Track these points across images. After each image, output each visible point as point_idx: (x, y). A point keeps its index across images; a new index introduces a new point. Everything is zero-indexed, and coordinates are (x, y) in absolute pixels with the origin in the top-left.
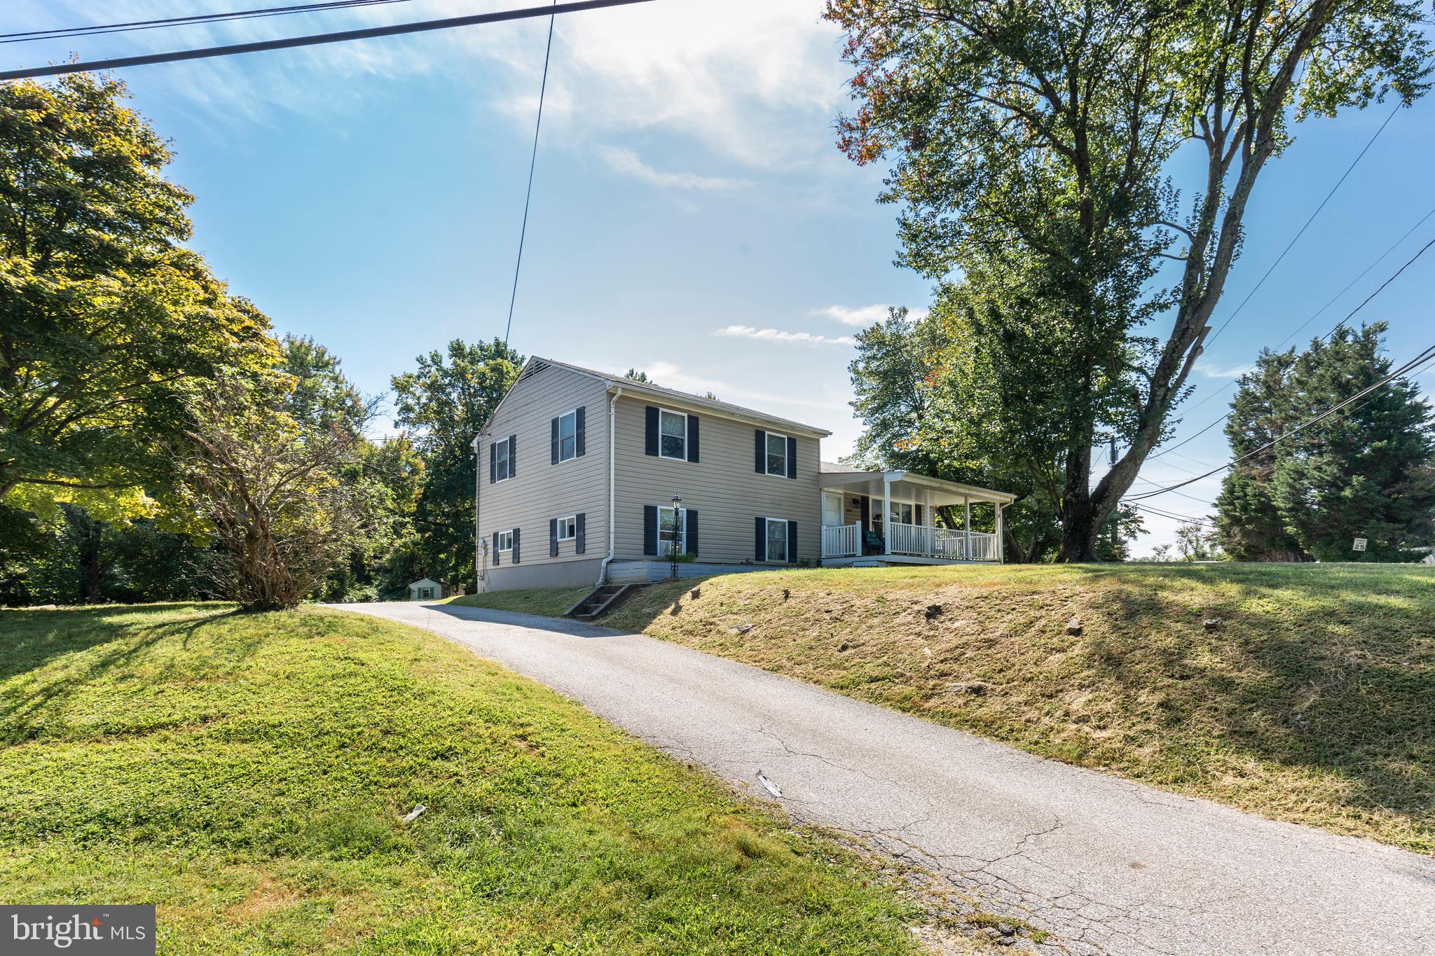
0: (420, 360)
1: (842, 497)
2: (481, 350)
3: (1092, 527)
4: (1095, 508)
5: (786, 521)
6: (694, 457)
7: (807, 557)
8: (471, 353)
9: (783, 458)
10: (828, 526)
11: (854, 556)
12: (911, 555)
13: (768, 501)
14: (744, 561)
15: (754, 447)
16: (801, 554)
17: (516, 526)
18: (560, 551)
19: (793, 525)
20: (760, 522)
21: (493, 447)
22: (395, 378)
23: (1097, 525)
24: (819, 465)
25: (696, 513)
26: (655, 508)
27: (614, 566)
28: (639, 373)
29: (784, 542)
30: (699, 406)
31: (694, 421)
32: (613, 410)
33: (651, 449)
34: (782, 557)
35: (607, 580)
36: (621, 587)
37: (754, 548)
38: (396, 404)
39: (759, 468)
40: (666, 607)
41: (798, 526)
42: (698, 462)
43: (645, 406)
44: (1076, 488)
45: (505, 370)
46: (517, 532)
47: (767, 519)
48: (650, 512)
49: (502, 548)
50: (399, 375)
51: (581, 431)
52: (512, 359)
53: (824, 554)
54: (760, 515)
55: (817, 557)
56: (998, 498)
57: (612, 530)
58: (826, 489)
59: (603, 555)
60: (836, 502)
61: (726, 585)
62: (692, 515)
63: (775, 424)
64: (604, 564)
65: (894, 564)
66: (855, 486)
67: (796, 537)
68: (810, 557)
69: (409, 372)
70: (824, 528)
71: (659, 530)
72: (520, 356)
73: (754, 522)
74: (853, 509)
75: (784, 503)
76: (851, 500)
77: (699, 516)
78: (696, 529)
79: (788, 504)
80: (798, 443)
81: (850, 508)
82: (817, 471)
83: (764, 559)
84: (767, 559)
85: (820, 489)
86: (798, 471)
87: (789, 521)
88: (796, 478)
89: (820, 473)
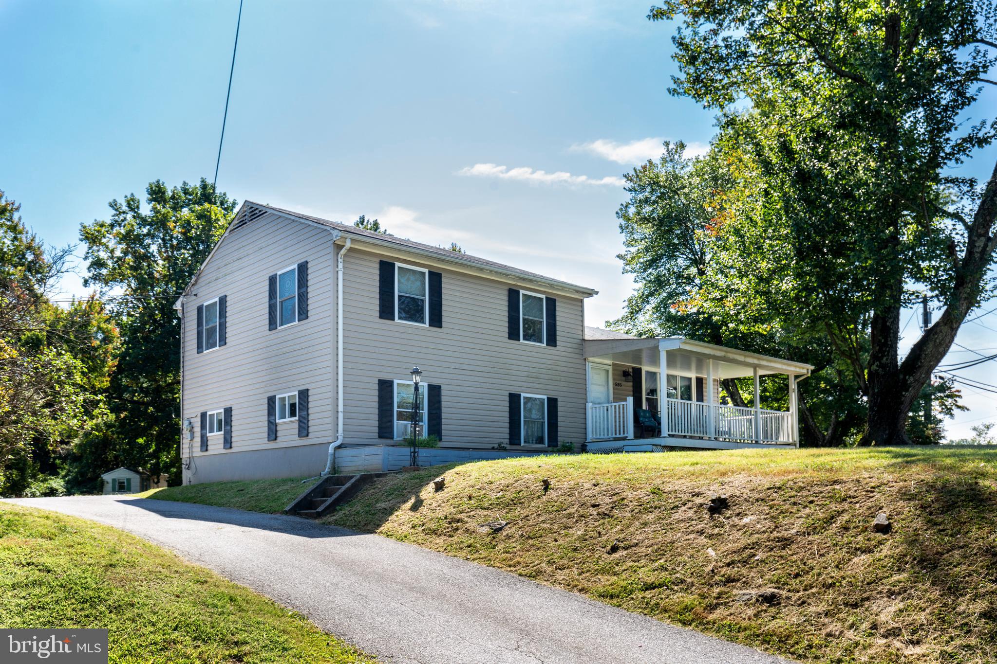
0: (114, 205)
1: (610, 369)
2: (186, 193)
3: (902, 403)
4: (905, 380)
5: (545, 397)
6: (436, 321)
7: (569, 440)
8: (173, 197)
9: (541, 322)
10: (594, 403)
11: (625, 439)
12: (691, 437)
13: (525, 374)
14: (496, 446)
15: (506, 309)
16: (563, 435)
17: (227, 405)
18: (279, 434)
19: (553, 404)
20: (514, 399)
21: (200, 309)
22: (84, 227)
23: (908, 401)
24: (583, 331)
26: (392, 382)
27: (344, 452)
28: (371, 221)
29: (543, 423)
30: (442, 261)
31: (436, 278)
32: (341, 265)
33: (386, 312)
34: (540, 440)
35: (335, 469)
36: (352, 477)
37: (507, 431)
38: (86, 258)
39: (513, 334)
40: (405, 502)
41: (559, 404)
42: (440, 326)
43: (378, 260)
44: (883, 356)
45: (213, 217)
46: (228, 411)
47: (523, 395)
48: (385, 388)
49: (211, 431)
50: (89, 222)
51: (303, 290)
52: (222, 203)
53: (590, 437)
54: (515, 390)
55: (582, 441)
56: (792, 369)
57: (341, 408)
58: (591, 359)
59: (330, 439)
60: (603, 374)
61: (475, 475)
62: (435, 391)
63: (531, 281)
64: (331, 450)
65: (672, 449)
66: (625, 355)
67: (556, 416)
68: (573, 440)
69: (100, 219)
70: (589, 405)
71: (396, 409)
72: (231, 200)
73: (507, 399)
74: (624, 383)
75: (542, 376)
76: (622, 373)
77: (443, 393)
78: (439, 407)
79: (546, 377)
80: (557, 304)
81: (620, 382)
82: (581, 337)
83: (519, 444)
84: (522, 444)
85: (585, 359)
86: (558, 338)
87: (548, 398)
88: (555, 346)
89: (584, 340)
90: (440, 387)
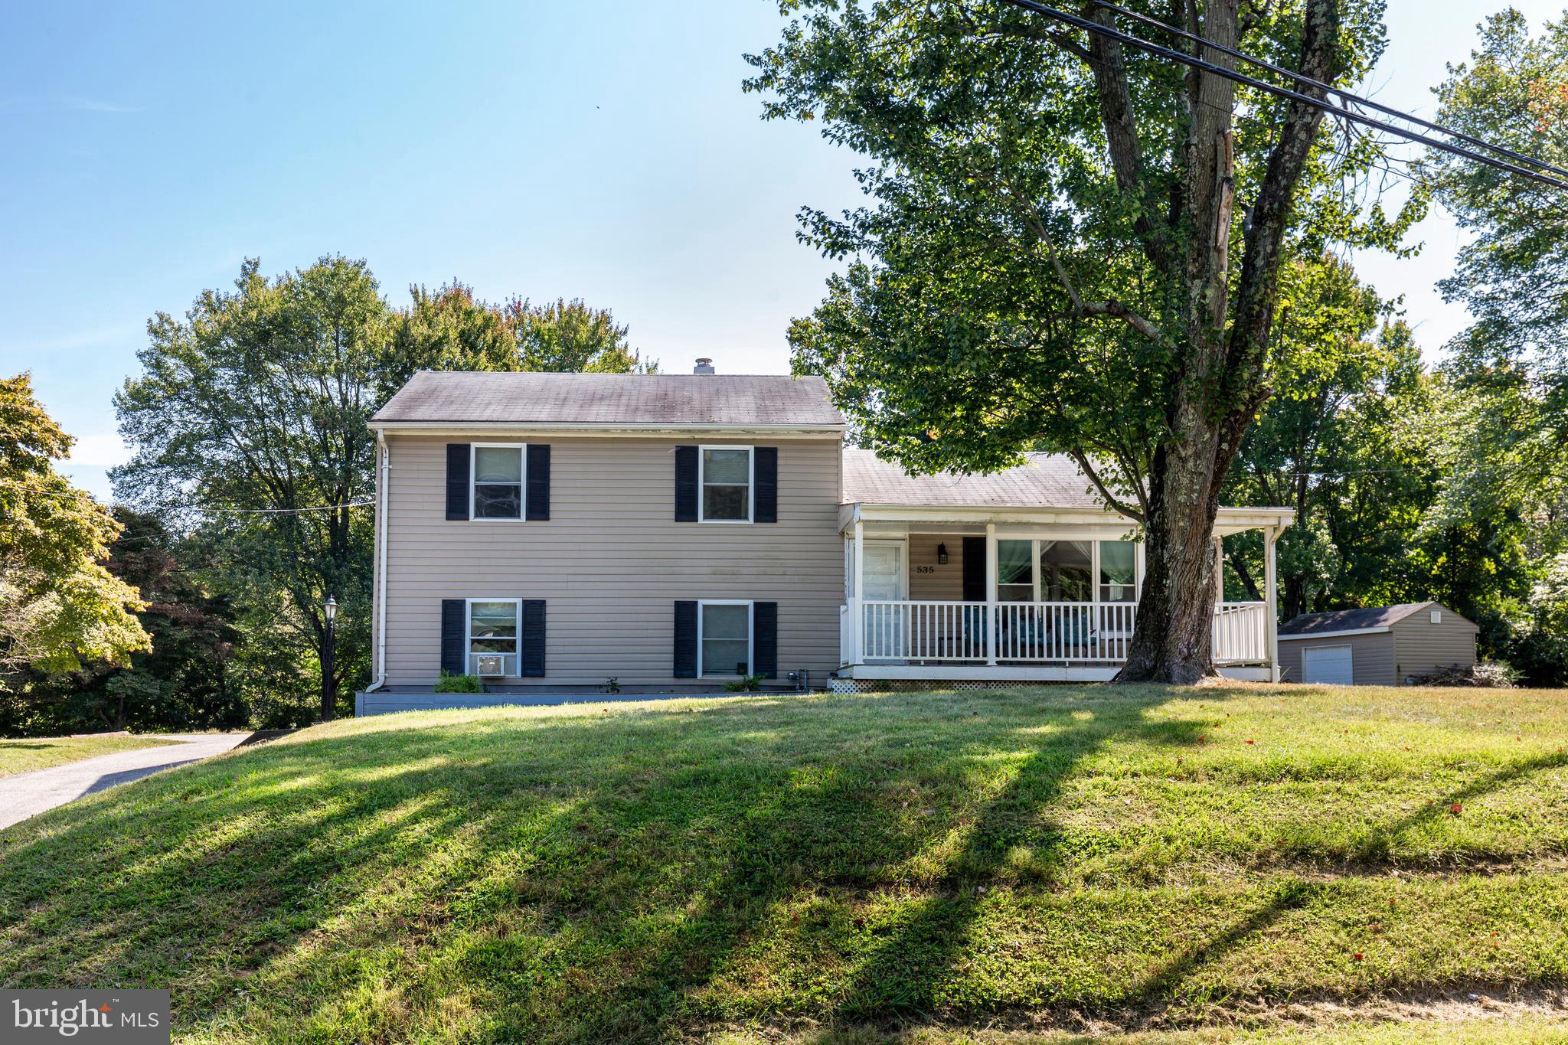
1: (904, 547)
5: (750, 603)
6: (539, 509)
7: (800, 667)
9: (744, 488)
15: (672, 477)
16: (787, 662)
19: (766, 613)
24: (839, 490)
25: (542, 604)
26: (463, 601)
29: (745, 642)
30: (548, 430)
31: (539, 453)
32: (385, 462)
33: (456, 509)
34: (742, 668)
37: (671, 657)
39: (684, 513)
41: (780, 610)
42: (546, 518)
43: (444, 445)
47: (701, 603)
48: (453, 611)
54: (685, 596)
55: (831, 667)
60: (891, 556)
62: (535, 611)
67: (774, 631)
68: (812, 667)
71: (468, 636)
73: (671, 609)
74: (936, 566)
75: (744, 570)
76: (936, 549)
77: (548, 610)
78: (542, 630)
79: (754, 570)
80: (779, 454)
81: (928, 566)
82: (834, 500)
83: (695, 676)
84: (700, 675)
85: (842, 534)
86: (780, 508)
87: (756, 605)
88: (775, 521)
89: (840, 506)
90: (544, 602)
